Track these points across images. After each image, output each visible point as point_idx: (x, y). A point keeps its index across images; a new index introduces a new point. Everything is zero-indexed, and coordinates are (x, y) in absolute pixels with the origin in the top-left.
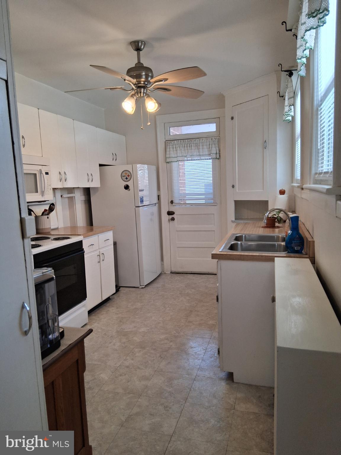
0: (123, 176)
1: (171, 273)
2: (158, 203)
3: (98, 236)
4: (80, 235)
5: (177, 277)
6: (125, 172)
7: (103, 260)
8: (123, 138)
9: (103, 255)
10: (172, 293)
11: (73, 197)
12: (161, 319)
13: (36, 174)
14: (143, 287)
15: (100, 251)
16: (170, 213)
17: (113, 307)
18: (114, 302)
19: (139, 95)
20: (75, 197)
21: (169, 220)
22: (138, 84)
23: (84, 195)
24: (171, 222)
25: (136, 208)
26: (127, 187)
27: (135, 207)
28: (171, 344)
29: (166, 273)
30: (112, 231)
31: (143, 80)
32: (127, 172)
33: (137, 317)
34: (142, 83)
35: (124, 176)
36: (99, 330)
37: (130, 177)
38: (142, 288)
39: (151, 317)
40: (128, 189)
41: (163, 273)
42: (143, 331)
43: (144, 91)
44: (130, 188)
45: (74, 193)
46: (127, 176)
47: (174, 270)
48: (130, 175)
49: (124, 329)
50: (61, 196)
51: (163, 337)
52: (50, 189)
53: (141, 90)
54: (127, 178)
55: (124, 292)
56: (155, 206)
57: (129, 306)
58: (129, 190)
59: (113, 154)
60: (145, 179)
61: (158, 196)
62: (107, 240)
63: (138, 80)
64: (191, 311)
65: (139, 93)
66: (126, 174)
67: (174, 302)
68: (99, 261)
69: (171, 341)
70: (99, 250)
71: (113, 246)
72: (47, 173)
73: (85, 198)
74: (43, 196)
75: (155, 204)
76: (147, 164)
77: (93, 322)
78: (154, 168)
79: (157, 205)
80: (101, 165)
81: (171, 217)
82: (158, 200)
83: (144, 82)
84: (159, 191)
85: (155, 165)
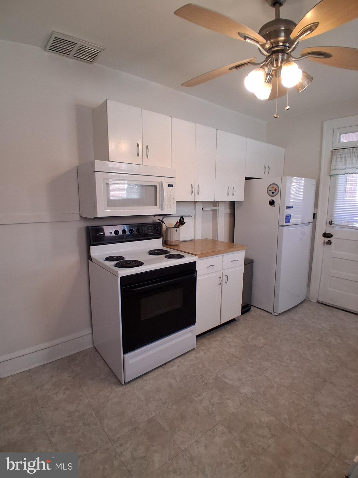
0: (269, 190)
1: (317, 302)
2: (312, 222)
3: (223, 256)
4: (196, 255)
5: (324, 311)
6: (272, 186)
7: (226, 282)
8: (283, 149)
9: (226, 276)
10: (308, 336)
11: (217, 210)
12: (277, 380)
13: (156, 186)
14: (277, 314)
15: (224, 272)
16: (326, 235)
17: (232, 333)
18: (237, 325)
19: (275, 66)
20: (218, 210)
21: (324, 243)
22: (273, 47)
23: (230, 208)
24: (326, 246)
25: (280, 227)
26: (272, 203)
27: (278, 226)
28: (271, 441)
29: (311, 300)
30: (244, 251)
31: (282, 38)
32: (274, 186)
33: (250, 361)
34: (281, 44)
35: (271, 190)
36: (200, 366)
37: (277, 191)
38: (275, 315)
39: (267, 369)
40: (273, 205)
41: (308, 299)
42: (245, 393)
43: (283, 56)
44: (275, 204)
45: (218, 206)
46: (274, 190)
47: (321, 299)
48: (277, 189)
49: (226, 378)
50: (202, 209)
51: (266, 419)
52: (174, 202)
53: (279, 55)
54: (273, 193)
55: (254, 314)
56: (308, 225)
57: (248, 339)
58: (274, 207)
59: (265, 167)
60: (299, 194)
61: (314, 214)
62: (236, 260)
63: (272, 41)
64: (325, 381)
65: (274, 61)
66: (273, 187)
67: (307, 352)
68: (220, 283)
69: (273, 436)
70: (222, 271)
71: (243, 267)
72: (170, 186)
73: (231, 211)
74: (162, 209)
75: (309, 223)
76: (305, 177)
77: (201, 349)
78: (314, 181)
79: (311, 224)
80: (247, 178)
81: (327, 239)
82: (314, 218)
83: (284, 42)
84: (316, 209)
85: (315, 179)
